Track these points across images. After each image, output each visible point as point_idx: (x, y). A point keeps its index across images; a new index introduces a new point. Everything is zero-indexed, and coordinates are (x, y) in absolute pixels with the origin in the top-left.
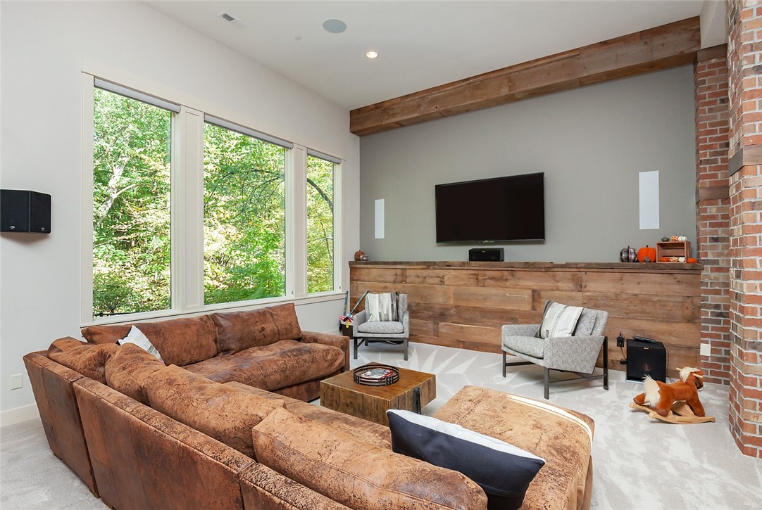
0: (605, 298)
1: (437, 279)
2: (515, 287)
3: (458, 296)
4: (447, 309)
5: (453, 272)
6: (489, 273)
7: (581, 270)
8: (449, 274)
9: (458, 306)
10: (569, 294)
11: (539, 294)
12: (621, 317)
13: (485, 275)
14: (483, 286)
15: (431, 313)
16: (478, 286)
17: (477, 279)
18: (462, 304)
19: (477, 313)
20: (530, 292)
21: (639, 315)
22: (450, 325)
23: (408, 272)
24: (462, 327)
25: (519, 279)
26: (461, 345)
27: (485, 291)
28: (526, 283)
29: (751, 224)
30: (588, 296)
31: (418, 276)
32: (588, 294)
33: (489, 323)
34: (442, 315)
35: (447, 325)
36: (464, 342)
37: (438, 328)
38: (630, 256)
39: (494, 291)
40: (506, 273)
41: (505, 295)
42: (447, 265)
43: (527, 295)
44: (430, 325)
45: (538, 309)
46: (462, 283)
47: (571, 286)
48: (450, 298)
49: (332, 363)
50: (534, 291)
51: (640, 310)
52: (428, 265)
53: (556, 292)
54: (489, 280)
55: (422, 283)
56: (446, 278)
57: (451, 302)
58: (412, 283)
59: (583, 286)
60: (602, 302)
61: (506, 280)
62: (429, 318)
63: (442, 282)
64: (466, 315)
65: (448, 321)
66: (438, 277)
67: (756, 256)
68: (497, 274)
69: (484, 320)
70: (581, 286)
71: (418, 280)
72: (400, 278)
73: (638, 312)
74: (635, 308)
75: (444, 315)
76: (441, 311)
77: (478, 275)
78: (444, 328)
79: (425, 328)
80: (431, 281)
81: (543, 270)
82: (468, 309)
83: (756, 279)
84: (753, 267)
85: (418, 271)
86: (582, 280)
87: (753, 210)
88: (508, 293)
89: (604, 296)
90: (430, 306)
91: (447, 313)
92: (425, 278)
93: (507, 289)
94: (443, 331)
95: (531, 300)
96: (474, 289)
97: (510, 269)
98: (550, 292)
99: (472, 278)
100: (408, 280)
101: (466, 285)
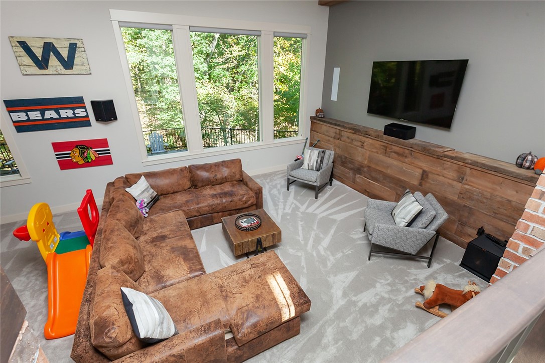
0: (480, 195)
1: (360, 143)
2: (411, 164)
3: (371, 159)
4: (362, 167)
5: (371, 141)
6: (395, 148)
7: (467, 165)
8: (368, 141)
9: (370, 167)
10: (450, 181)
11: (427, 175)
12: (489, 214)
13: (392, 148)
14: (389, 157)
15: (352, 166)
16: (385, 156)
17: (386, 150)
18: (373, 166)
19: (381, 175)
20: (421, 171)
21: (505, 217)
22: (363, 178)
23: (343, 133)
24: (370, 182)
25: (415, 158)
26: (367, 194)
27: (389, 161)
28: (420, 164)
29: (531, 212)
30: (466, 189)
31: (348, 138)
32: (467, 187)
33: (387, 185)
34: (358, 170)
35: (361, 178)
36: (368, 192)
37: (355, 177)
38: (524, 163)
39: (395, 163)
40: (407, 151)
41: (402, 168)
42: (366, 134)
43: (418, 173)
44: (351, 174)
45: (423, 186)
46: (374, 150)
47: (455, 176)
48: (365, 159)
49: (246, 202)
50: (424, 171)
51: (509, 214)
53: (441, 178)
54: (393, 154)
55: (350, 143)
56: (365, 144)
57: (366, 163)
58: (344, 141)
59: (465, 179)
60: (477, 197)
61: (406, 157)
62: (351, 169)
63: (362, 146)
64: (374, 174)
65: (362, 175)
66: (361, 142)
67: (522, 242)
68: (401, 151)
69: (384, 181)
70: (463, 179)
71: (348, 141)
72: (338, 136)
73: (507, 216)
74: (505, 212)
75: (360, 170)
76: (359, 167)
77: (386, 147)
78: (359, 178)
79: (347, 175)
80: (356, 143)
81: (436, 157)
82: (376, 170)
83: (513, 260)
84: (514, 249)
85: (349, 134)
86: (465, 174)
87: (540, 199)
88: (405, 167)
89: (480, 193)
90: (353, 161)
91: (362, 169)
92: (352, 140)
93: (405, 164)
94: (358, 180)
95: (420, 177)
96: (382, 157)
97: (410, 149)
98: (436, 176)
99: (382, 149)
100: (342, 139)
101: (377, 152)
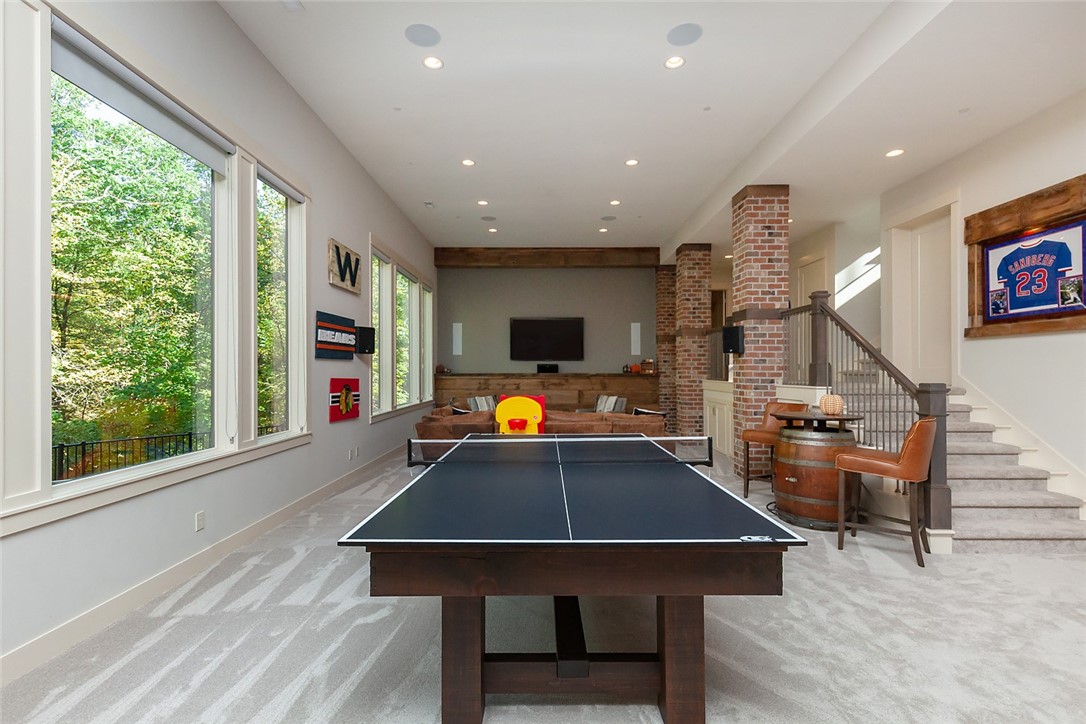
2: (568, 389)
7: (606, 378)
11: (582, 393)
13: (549, 382)
14: (548, 389)
16: (544, 390)
17: (543, 385)
20: (577, 391)
25: (570, 384)
28: (575, 387)
31: (498, 385)
32: (609, 391)
38: (628, 370)
40: (562, 381)
42: (522, 376)
43: (576, 394)
46: (533, 388)
52: (507, 376)
53: (592, 391)
54: (552, 386)
55: (502, 389)
61: (563, 385)
63: (518, 388)
66: (515, 385)
68: (558, 381)
70: (605, 387)
72: (483, 387)
77: (544, 382)
80: (509, 387)
81: (585, 378)
86: (606, 383)
92: (504, 385)
93: (563, 391)
95: (578, 396)
97: (564, 378)
98: (589, 391)
99: (540, 384)
